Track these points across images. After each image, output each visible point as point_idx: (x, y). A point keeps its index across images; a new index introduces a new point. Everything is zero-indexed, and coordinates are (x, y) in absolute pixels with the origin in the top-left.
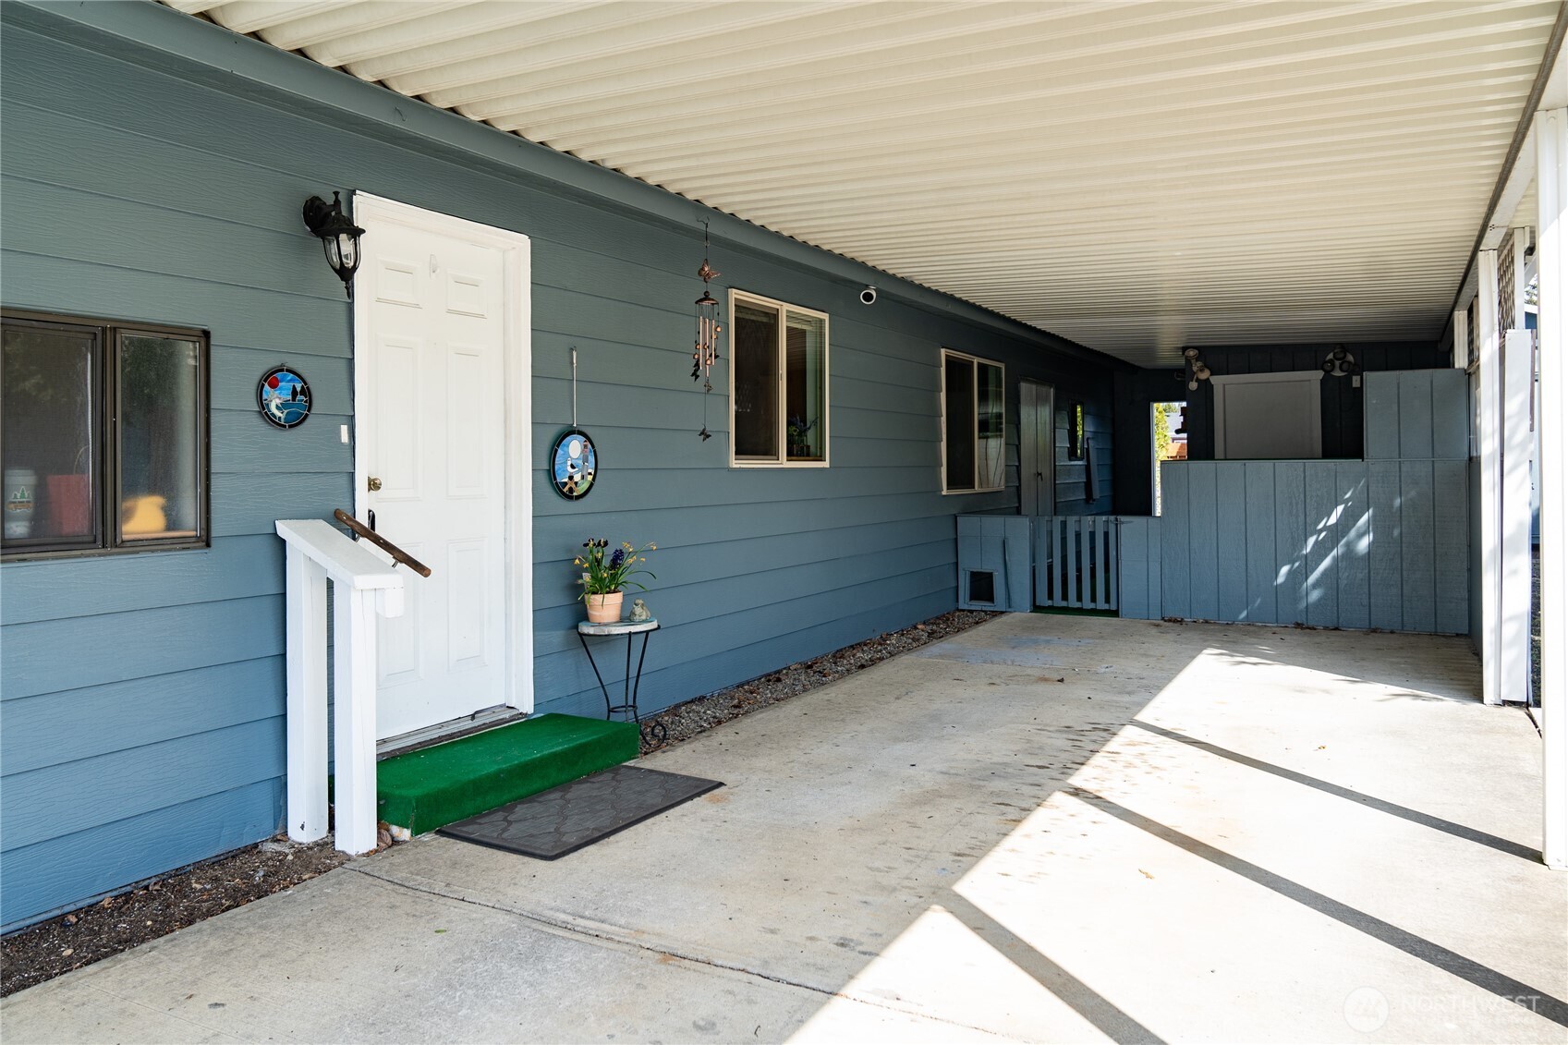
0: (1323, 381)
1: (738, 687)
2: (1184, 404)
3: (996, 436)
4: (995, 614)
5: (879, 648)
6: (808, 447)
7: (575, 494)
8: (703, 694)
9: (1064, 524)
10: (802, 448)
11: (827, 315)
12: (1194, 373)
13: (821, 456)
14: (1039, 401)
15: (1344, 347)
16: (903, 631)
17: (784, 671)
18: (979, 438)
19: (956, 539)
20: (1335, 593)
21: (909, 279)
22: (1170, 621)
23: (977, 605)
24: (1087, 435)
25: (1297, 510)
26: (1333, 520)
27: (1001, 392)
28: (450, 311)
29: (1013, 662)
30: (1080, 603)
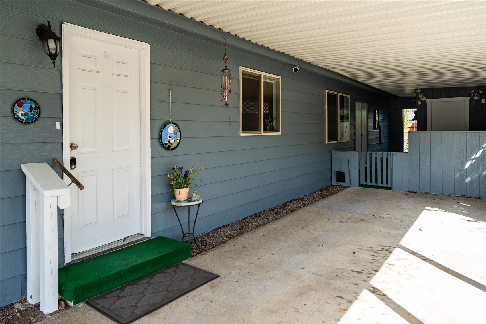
0: (469, 101)
1: (243, 219)
2: (416, 110)
3: (347, 121)
4: (345, 187)
5: (300, 202)
6: (273, 127)
7: (171, 148)
8: (228, 223)
9: (371, 154)
10: (271, 127)
11: (281, 77)
12: (420, 98)
13: (278, 130)
14: (362, 108)
15: (479, 88)
16: (310, 194)
17: (263, 212)
18: (340, 122)
19: (331, 159)
20: (479, 184)
21: (312, 63)
22: (411, 192)
23: (339, 184)
24: (380, 121)
25: (463, 151)
26: (478, 155)
27: (348, 106)
28: (114, 74)
29: (350, 211)
30: (377, 184)
